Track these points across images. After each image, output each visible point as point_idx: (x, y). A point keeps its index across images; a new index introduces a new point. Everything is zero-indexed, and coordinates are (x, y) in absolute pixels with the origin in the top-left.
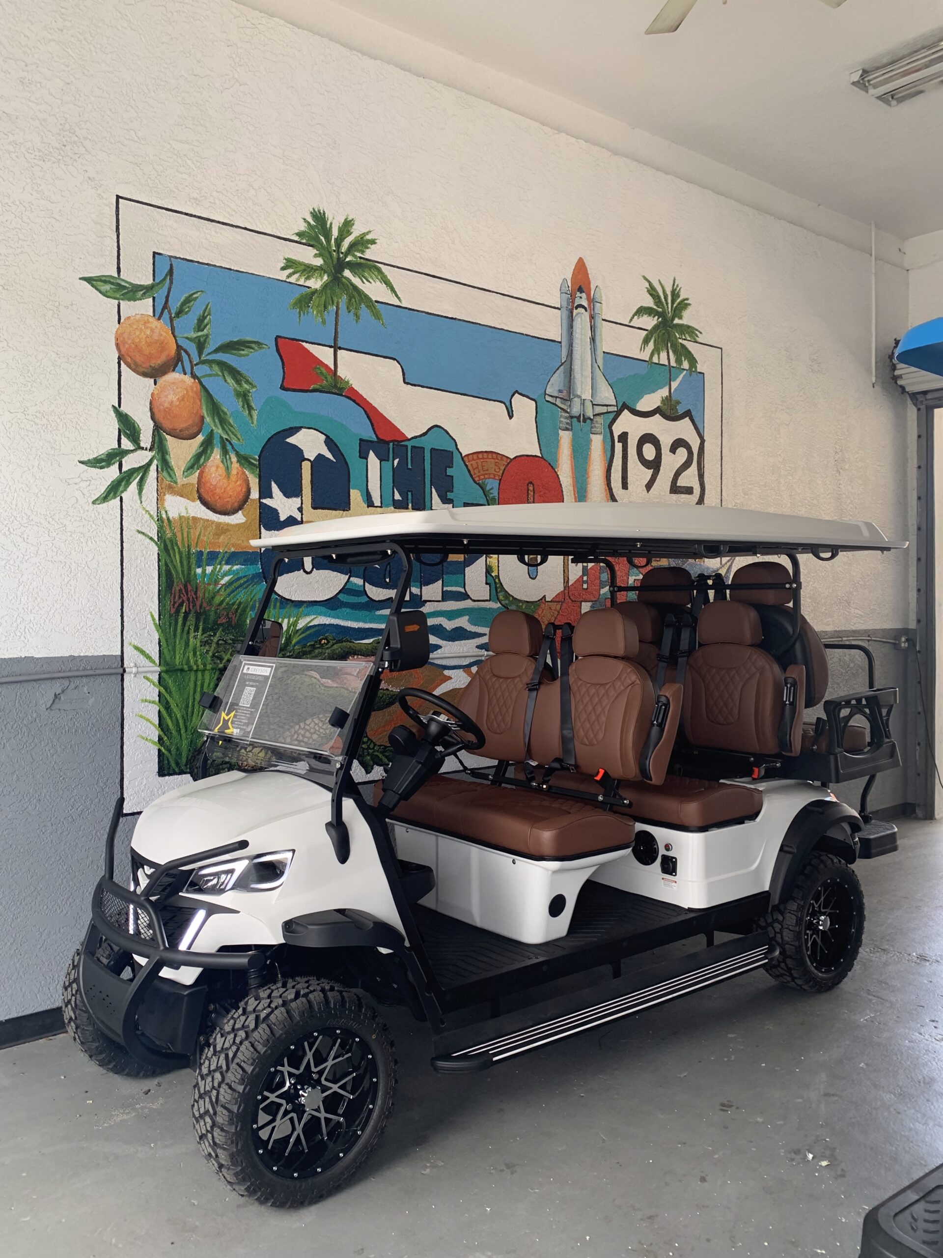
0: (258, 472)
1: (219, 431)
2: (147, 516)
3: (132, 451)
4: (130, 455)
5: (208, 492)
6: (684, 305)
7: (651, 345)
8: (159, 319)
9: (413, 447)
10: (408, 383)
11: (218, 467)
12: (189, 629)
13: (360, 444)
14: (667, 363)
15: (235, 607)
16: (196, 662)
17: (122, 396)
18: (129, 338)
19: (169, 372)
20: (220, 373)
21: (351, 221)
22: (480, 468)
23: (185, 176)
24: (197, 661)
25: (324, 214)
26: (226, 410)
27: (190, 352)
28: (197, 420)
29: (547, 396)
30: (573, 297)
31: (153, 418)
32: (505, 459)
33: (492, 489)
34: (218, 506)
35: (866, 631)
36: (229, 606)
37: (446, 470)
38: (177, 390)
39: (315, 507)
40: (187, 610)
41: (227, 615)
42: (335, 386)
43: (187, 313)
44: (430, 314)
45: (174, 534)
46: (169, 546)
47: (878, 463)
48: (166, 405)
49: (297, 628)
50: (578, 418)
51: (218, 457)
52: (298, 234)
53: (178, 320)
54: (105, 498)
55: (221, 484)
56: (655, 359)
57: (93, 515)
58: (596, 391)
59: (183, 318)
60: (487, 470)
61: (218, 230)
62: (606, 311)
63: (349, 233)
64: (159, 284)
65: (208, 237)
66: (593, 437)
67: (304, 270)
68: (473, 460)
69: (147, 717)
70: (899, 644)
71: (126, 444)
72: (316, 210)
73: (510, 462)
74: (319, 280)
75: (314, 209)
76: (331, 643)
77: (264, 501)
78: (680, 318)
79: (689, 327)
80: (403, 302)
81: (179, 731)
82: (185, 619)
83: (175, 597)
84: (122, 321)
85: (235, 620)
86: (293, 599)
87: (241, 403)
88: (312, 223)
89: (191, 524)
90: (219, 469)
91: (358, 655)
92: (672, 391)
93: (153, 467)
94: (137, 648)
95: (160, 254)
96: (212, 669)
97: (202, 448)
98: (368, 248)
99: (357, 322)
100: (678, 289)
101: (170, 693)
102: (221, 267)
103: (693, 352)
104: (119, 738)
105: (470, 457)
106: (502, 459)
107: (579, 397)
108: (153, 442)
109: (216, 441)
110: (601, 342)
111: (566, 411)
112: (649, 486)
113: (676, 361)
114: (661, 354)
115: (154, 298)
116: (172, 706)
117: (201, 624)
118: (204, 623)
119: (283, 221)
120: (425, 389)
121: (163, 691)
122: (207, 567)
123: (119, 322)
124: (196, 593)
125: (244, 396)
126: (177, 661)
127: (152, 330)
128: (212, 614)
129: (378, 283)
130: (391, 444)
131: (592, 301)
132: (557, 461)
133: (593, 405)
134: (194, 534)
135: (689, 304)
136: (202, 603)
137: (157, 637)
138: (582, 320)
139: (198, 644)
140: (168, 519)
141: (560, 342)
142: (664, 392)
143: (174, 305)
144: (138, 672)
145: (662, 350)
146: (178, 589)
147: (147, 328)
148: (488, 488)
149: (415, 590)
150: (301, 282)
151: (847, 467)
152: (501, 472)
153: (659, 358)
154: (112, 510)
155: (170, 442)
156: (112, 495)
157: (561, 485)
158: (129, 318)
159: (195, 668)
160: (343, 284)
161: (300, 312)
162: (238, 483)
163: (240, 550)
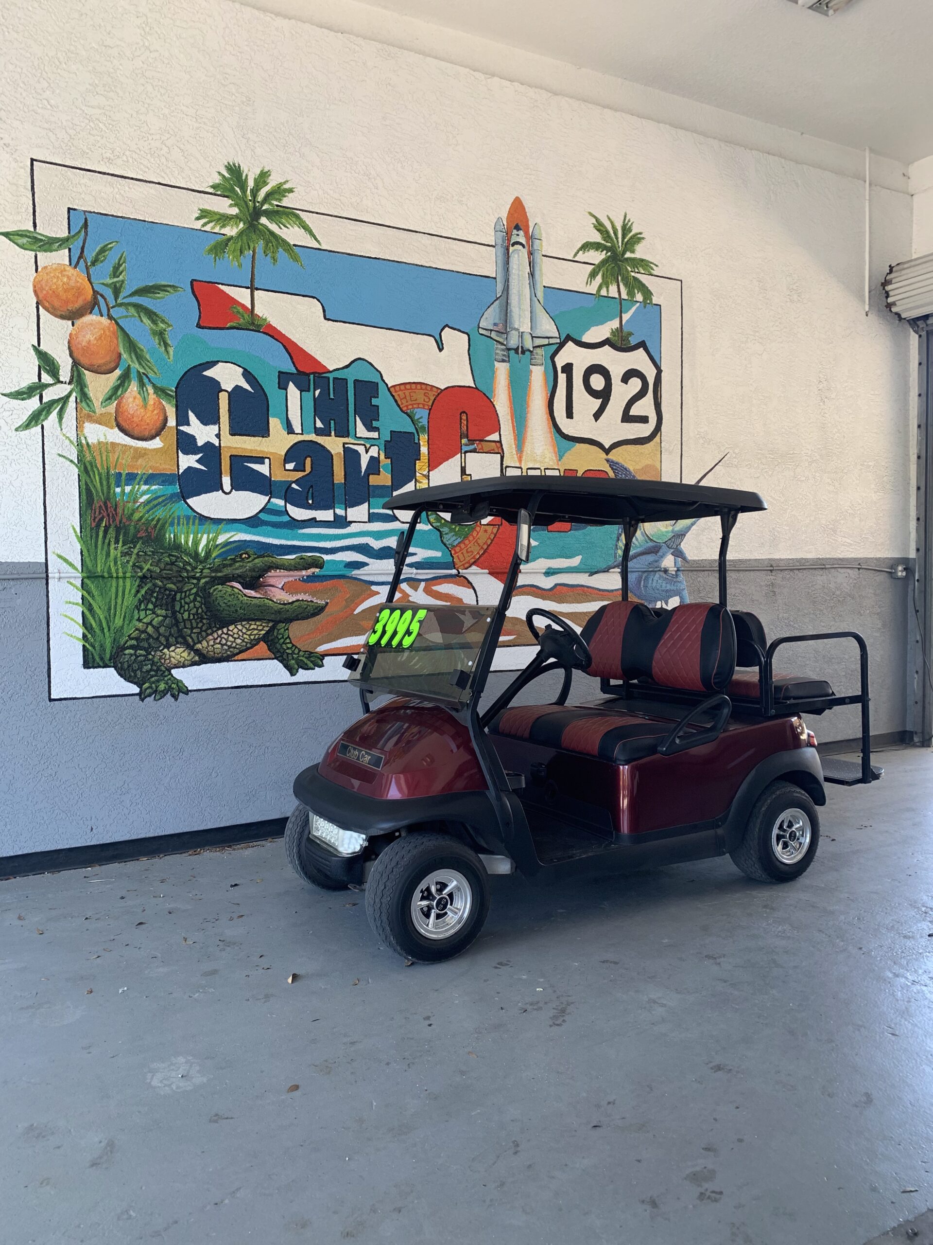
0: (174, 402)
1: (135, 366)
2: (67, 442)
3: (52, 385)
4: (51, 388)
5: (126, 421)
6: (637, 239)
7: (599, 279)
8: (75, 267)
9: (335, 379)
10: (329, 320)
11: (135, 398)
12: (110, 541)
13: (279, 376)
14: (617, 296)
15: (154, 522)
16: (117, 571)
17: (41, 337)
18: (46, 285)
19: (86, 314)
20: (136, 315)
21: (267, 172)
22: (408, 398)
23: (99, 138)
24: (118, 569)
25: (239, 167)
26: (142, 347)
27: (106, 297)
28: (114, 356)
29: (480, 330)
30: (509, 235)
31: (71, 355)
32: (435, 389)
33: (421, 418)
34: (136, 433)
35: (855, 559)
36: (149, 522)
37: (371, 400)
38: (94, 331)
39: (233, 434)
40: (107, 524)
41: (147, 530)
42: (253, 324)
43: (102, 262)
44: (352, 255)
45: (94, 457)
46: (89, 468)
47: (872, 392)
48: (84, 344)
49: (217, 543)
50: (516, 350)
51: (136, 389)
52: (212, 187)
53: (94, 268)
54: (27, 426)
55: (139, 413)
56: (604, 292)
57: (16, 441)
58: (536, 324)
59: (99, 266)
60: (416, 400)
61: (131, 186)
62: (546, 246)
63: (265, 183)
64: (74, 236)
65: (122, 192)
66: (532, 368)
67: (219, 219)
68: (400, 390)
69: (71, 616)
70: (896, 573)
71: (46, 378)
72: (231, 164)
73: (441, 392)
74: (234, 228)
75: (228, 163)
76: (253, 557)
77: (181, 428)
78: (633, 252)
79: (642, 260)
80: (322, 245)
81: (102, 630)
82: (106, 532)
83: (95, 513)
84: (39, 270)
85: (154, 535)
86: (212, 517)
87: (157, 341)
88: (227, 175)
89: (109, 448)
90: (137, 402)
91: (281, 569)
92: (623, 323)
93: (72, 399)
94: (60, 557)
95: (75, 209)
96: (132, 576)
97: (119, 382)
98: (285, 196)
99: (274, 264)
100: (630, 224)
101: (93, 597)
102: (135, 219)
103: (647, 285)
104: (46, 634)
105: (397, 388)
106: (431, 390)
107: (517, 330)
108: (72, 376)
109: (133, 375)
110: (541, 275)
111: (502, 344)
112: (597, 416)
113: (628, 294)
114: (611, 287)
115: (70, 250)
116: (95, 608)
117: (121, 537)
118: (124, 536)
119: (197, 175)
120: (347, 324)
121: (85, 593)
122: (126, 487)
123: (36, 271)
124: (115, 510)
125: (161, 334)
126: (99, 571)
127: (69, 278)
128: (132, 528)
129: (296, 228)
130: (312, 376)
131: (530, 238)
132: (492, 392)
133: (533, 337)
134: (113, 458)
135: (643, 238)
136: (122, 518)
137: (78, 547)
138: (519, 257)
139: (119, 555)
140: (88, 444)
141: (495, 278)
142: (615, 324)
143: (90, 255)
144: (60, 578)
145: (611, 283)
146: (97, 506)
147: (64, 276)
148: (416, 418)
149: (340, 512)
150: (216, 230)
151: (833, 396)
152: (430, 403)
153: (608, 291)
154: (34, 436)
155: (88, 375)
156: (33, 423)
157: (497, 414)
158: (46, 267)
159: (115, 575)
160: (259, 229)
161: (215, 257)
162: (155, 412)
163: (158, 472)
